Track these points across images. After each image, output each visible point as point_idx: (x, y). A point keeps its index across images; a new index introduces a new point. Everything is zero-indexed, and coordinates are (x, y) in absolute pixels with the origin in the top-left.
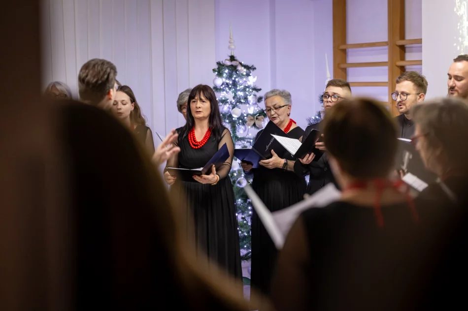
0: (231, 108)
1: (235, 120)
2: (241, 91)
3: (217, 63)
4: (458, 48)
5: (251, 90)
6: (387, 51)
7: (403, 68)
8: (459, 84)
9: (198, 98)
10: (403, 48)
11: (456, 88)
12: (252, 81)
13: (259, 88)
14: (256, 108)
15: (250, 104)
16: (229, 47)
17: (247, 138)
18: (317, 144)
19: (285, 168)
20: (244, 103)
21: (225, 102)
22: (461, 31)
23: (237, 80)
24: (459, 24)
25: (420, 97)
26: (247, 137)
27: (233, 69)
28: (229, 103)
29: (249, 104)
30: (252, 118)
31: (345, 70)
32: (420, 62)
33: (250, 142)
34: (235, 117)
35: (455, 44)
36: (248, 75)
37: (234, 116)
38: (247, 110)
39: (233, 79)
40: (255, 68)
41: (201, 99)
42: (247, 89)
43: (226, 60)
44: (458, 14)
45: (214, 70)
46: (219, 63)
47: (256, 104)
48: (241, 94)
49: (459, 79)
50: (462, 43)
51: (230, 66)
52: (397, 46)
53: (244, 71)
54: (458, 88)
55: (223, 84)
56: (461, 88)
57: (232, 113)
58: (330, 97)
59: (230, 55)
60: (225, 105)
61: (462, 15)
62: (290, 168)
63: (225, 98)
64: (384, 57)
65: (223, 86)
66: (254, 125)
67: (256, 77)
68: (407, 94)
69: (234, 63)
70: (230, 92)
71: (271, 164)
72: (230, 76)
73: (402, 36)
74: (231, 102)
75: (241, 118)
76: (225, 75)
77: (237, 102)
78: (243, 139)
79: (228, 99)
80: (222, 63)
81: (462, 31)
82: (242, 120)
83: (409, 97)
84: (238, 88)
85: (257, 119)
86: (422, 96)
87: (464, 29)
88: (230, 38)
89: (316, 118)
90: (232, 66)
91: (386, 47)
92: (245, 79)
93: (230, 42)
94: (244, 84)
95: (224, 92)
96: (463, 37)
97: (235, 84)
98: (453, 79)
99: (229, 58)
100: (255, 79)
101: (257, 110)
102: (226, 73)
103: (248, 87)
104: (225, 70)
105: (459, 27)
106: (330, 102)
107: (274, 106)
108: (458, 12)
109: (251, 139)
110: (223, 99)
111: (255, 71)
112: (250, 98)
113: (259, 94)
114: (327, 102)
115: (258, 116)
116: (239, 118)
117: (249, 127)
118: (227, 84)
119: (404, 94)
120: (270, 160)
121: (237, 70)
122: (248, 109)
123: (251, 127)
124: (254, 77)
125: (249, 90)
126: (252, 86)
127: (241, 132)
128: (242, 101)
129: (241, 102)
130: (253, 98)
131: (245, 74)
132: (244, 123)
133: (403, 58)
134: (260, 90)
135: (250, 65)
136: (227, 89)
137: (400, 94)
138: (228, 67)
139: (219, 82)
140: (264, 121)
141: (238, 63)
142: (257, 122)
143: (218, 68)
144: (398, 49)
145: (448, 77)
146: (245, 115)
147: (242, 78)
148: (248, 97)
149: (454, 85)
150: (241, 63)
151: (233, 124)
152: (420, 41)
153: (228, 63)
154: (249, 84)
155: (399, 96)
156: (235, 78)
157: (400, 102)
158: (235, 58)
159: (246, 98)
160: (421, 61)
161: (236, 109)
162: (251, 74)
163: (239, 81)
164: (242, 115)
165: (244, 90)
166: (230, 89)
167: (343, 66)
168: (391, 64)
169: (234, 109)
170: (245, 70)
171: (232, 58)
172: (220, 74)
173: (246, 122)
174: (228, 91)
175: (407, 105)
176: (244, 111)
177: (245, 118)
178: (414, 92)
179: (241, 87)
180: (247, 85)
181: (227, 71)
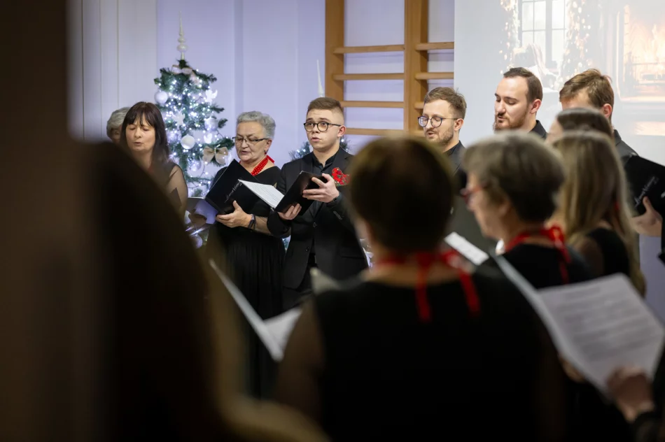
0: (180, 135)
1: (186, 153)
2: (195, 111)
3: (161, 70)
4: (506, 57)
5: (209, 110)
6: (402, 58)
7: (424, 83)
8: (510, 109)
9: (139, 123)
10: (425, 55)
11: (507, 115)
12: (210, 96)
13: (220, 107)
14: (216, 136)
15: (208, 129)
16: (178, 48)
17: (203, 179)
18: (305, 191)
19: (252, 228)
20: (199, 128)
21: (172, 126)
22: (509, 34)
23: (189, 95)
24: (507, 24)
25: (458, 124)
26: (202, 177)
27: (184, 79)
28: (178, 128)
29: (206, 130)
30: (211, 150)
31: (341, 84)
32: (450, 75)
33: (207, 185)
34: (186, 148)
35: (501, 52)
36: (205, 88)
37: (185, 146)
38: (202, 139)
39: (184, 93)
40: (215, 79)
41: (142, 126)
42: (204, 109)
43: (174, 66)
44: (507, 10)
45: (156, 81)
46: (163, 71)
47: (215, 130)
48: (194, 115)
49: (511, 102)
50: (511, 50)
51: (180, 74)
52: (417, 51)
53: (199, 82)
54: (509, 114)
55: (168, 101)
56: (512, 115)
57: (181, 142)
58: (316, 126)
59: (179, 59)
60: (171, 130)
61: (512, 10)
62: (259, 228)
63: (172, 120)
64: (399, 67)
65: (170, 103)
66: (214, 160)
67: (216, 92)
68: (442, 119)
69: (185, 71)
70: (180, 112)
71: (232, 221)
72: (179, 90)
73: (425, 38)
74: (180, 127)
75: (195, 150)
76: (171, 88)
77: (189, 127)
78: (196, 180)
79: (176, 123)
80: (167, 70)
81: (512, 33)
82: (196, 153)
83: (444, 122)
84: (191, 107)
85: (217, 151)
86: (460, 123)
87: (513, 31)
88: (180, 35)
89: (302, 152)
90: (182, 74)
91: (402, 53)
92: (200, 94)
93: (180, 41)
94: (199, 101)
95: (171, 112)
96: (513, 42)
97: (186, 101)
98: (502, 102)
99: (178, 64)
100: (215, 95)
101: (217, 138)
102: (174, 85)
103: (205, 105)
104: (172, 80)
105: (506, 28)
106: (317, 132)
107: (248, 136)
108: (506, 6)
109: (208, 180)
110: (170, 122)
111: (215, 82)
112: (208, 121)
113: (220, 116)
114: (313, 133)
115: (219, 147)
116: (191, 151)
117: (206, 163)
118: (175, 101)
119: (438, 119)
120: (231, 215)
121: (190, 82)
122: (205, 137)
123: (209, 163)
124: (214, 92)
125: (206, 111)
126: (211, 104)
127: (193, 169)
128: (197, 125)
129: (194, 128)
130: (212, 121)
131: (200, 86)
132: (199, 157)
133: (424, 69)
134: (222, 110)
135: (208, 74)
136: (175, 107)
137: (430, 118)
138: (177, 76)
139: (163, 97)
140: (227, 154)
141: (191, 71)
142: (218, 156)
143: (163, 78)
144: (418, 56)
145: (495, 98)
146: (200, 145)
147: (196, 92)
148: (205, 119)
149: (504, 110)
150: (194, 71)
151: (184, 158)
152: (451, 45)
153: (177, 71)
154: (206, 101)
155: (429, 121)
156: (187, 92)
157: (431, 129)
158: (187, 64)
159: (202, 122)
160: (453, 73)
161: (187, 137)
162: (209, 87)
163: (191, 97)
164: (196, 145)
165: (199, 109)
166: (179, 107)
167: (339, 78)
168: (408, 76)
169: (185, 137)
170: (201, 81)
171: (183, 64)
172: (165, 87)
173: (202, 156)
174: (176, 110)
175: (440, 134)
176: (199, 140)
177: (201, 149)
178: (450, 116)
179: (195, 105)
180: (203, 103)
181: (174, 82)
